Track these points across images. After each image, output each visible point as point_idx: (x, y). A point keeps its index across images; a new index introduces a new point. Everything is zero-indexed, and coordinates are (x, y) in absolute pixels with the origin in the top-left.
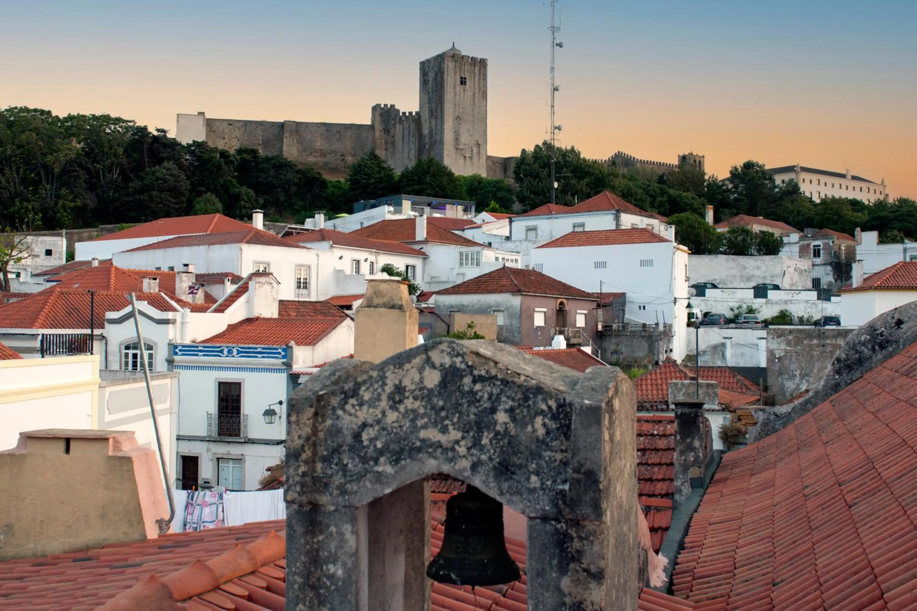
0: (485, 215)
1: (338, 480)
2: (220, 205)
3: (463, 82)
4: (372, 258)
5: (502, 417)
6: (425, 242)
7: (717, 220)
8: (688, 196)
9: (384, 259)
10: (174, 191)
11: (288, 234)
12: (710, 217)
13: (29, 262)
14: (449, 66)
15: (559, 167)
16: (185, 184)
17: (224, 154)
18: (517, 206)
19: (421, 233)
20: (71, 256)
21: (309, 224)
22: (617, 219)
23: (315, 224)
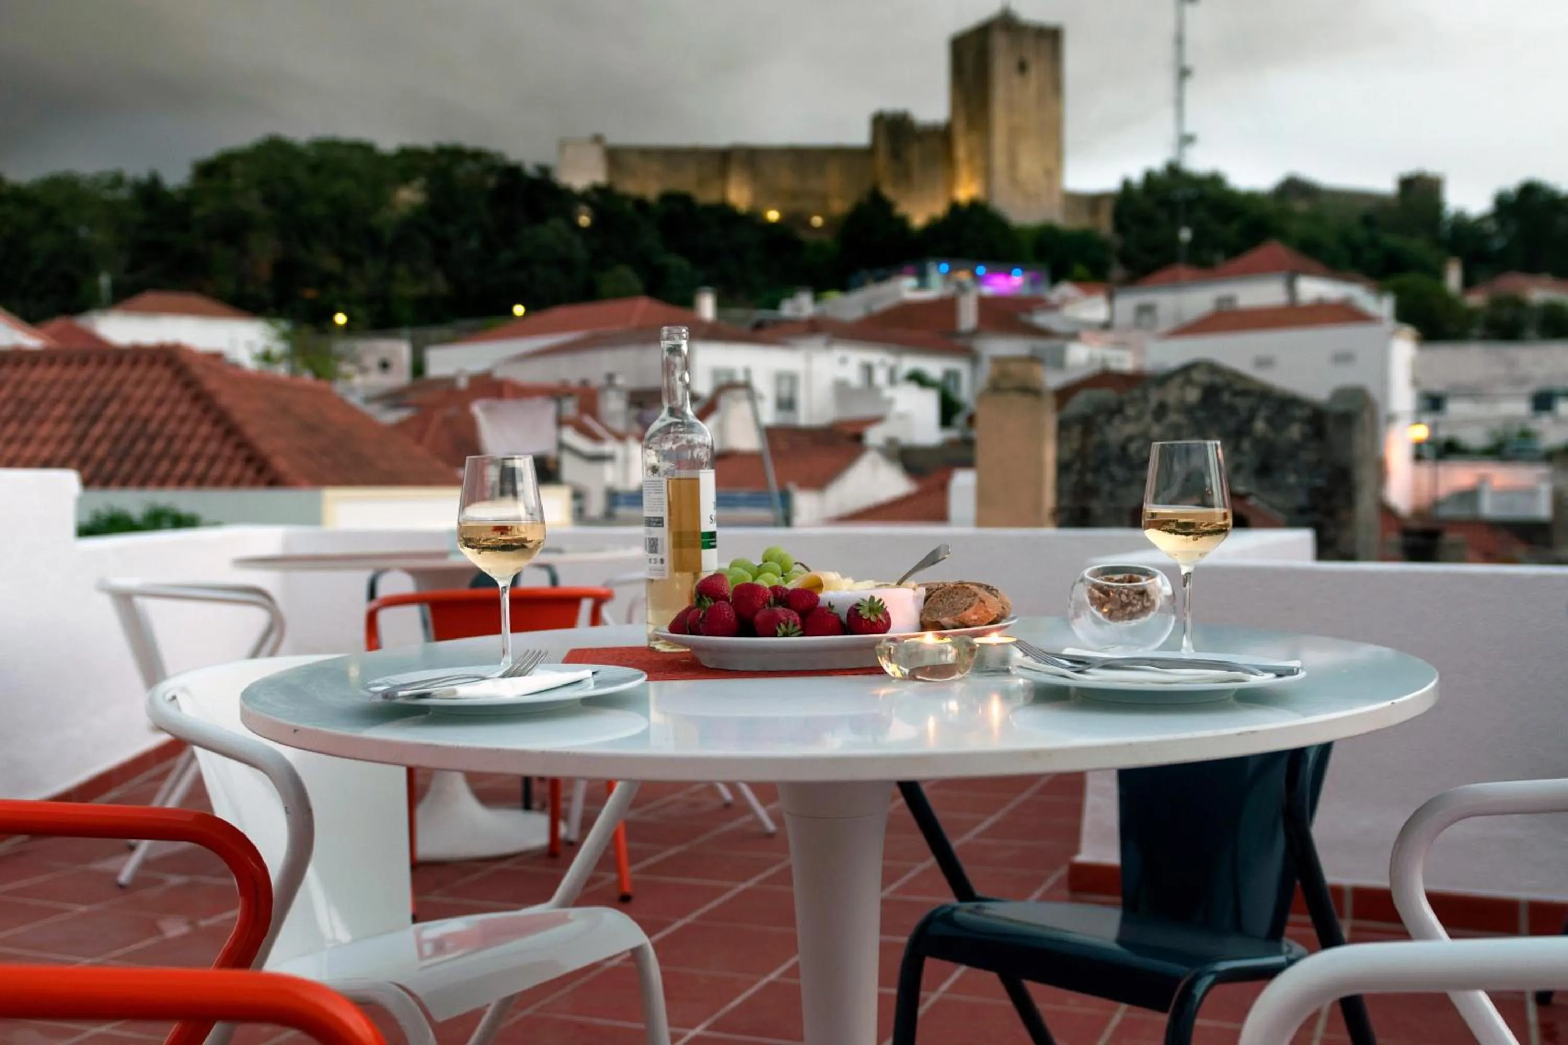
0: (1066, 289)
1: (1107, 487)
2: (638, 285)
3: (1022, 67)
4: (890, 360)
5: (1260, 426)
6: (975, 333)
7: (1468, 283)
8: (1417, 245)
9: (909, 363)
10: (566, 265)
11: (759, 326)
12: (1453, 278)
13: (358, 380)
14: (1000, 42)
15: (1190, 204)
16: (581, 253)
17: (641, 204)
18: (1117, 272)
19: (968, 317)
20: (418, 368)
21: (787, 309)
22: (1291, 287)
23: (799, 309)
